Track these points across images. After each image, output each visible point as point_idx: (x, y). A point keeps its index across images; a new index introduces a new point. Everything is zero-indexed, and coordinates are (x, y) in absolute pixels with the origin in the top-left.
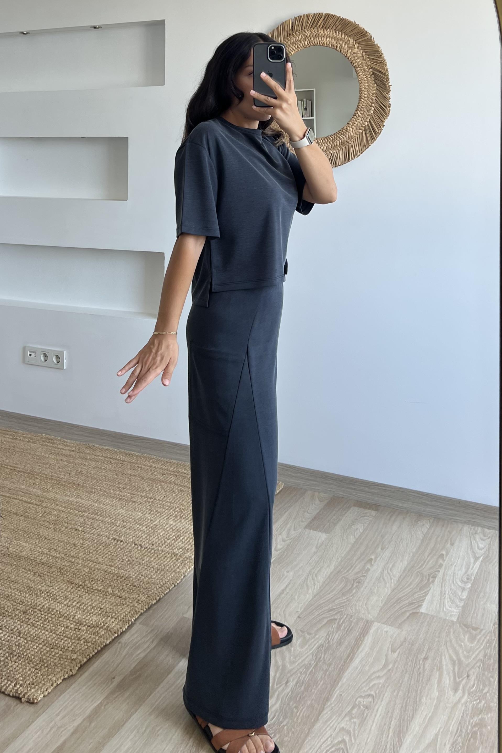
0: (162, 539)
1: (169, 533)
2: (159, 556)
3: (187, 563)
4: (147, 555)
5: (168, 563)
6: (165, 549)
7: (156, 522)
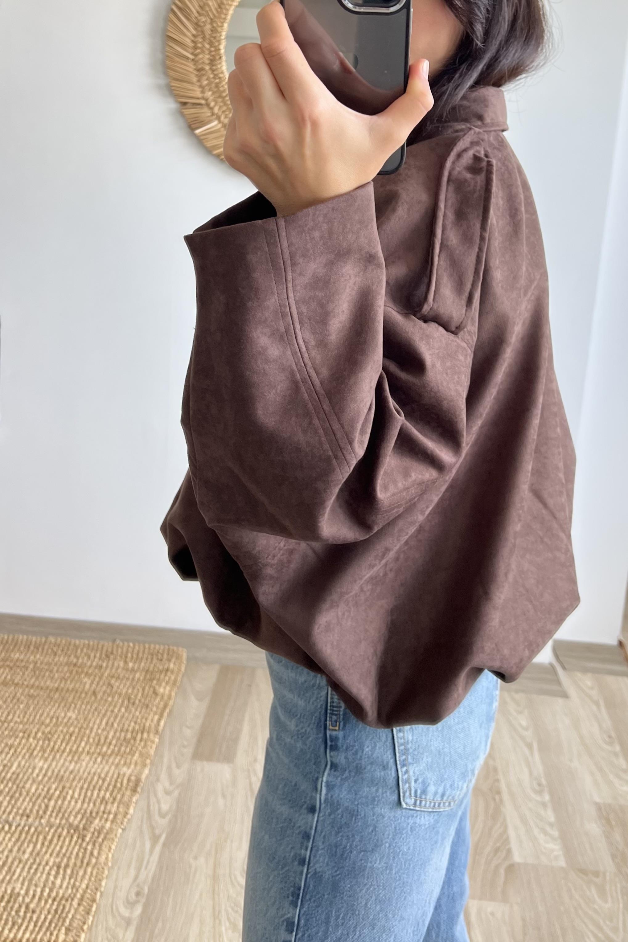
0: (39, 801)
1: (44, 786)
2: (49, 838)
3: (103, 841)
4: (27, 841)
5: (70, 849)
6: (52, 820)
7: (14, 768)
